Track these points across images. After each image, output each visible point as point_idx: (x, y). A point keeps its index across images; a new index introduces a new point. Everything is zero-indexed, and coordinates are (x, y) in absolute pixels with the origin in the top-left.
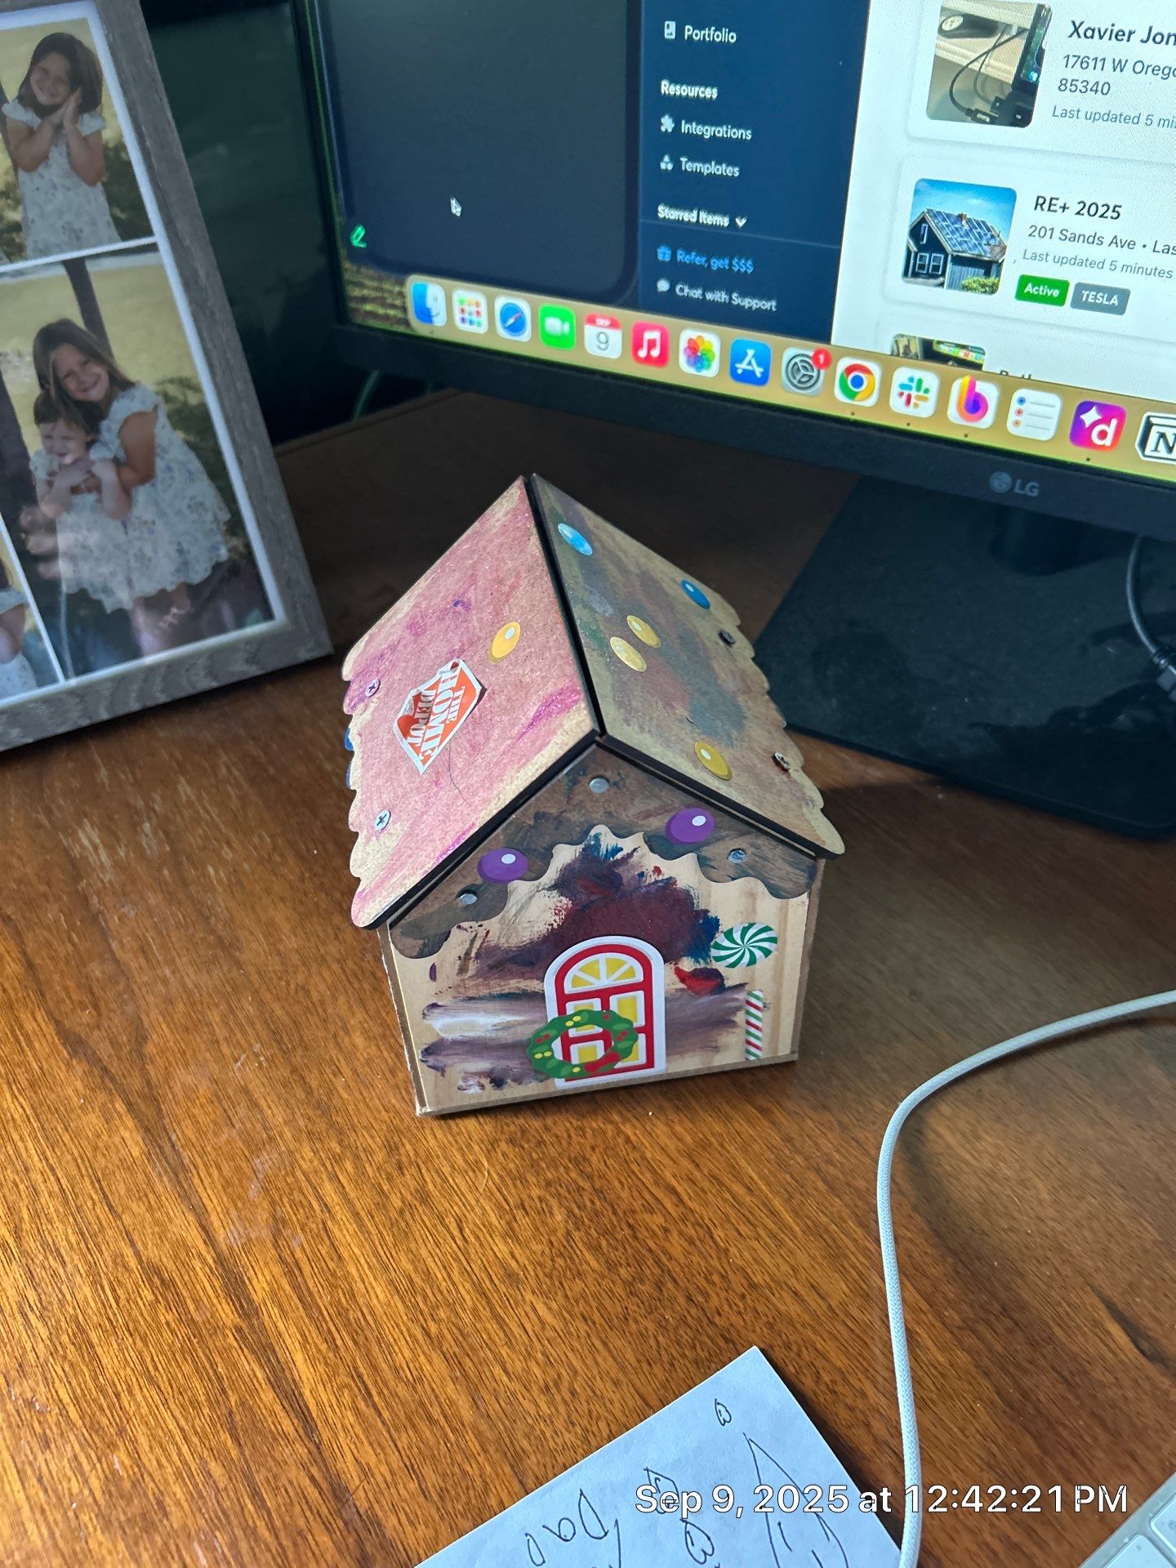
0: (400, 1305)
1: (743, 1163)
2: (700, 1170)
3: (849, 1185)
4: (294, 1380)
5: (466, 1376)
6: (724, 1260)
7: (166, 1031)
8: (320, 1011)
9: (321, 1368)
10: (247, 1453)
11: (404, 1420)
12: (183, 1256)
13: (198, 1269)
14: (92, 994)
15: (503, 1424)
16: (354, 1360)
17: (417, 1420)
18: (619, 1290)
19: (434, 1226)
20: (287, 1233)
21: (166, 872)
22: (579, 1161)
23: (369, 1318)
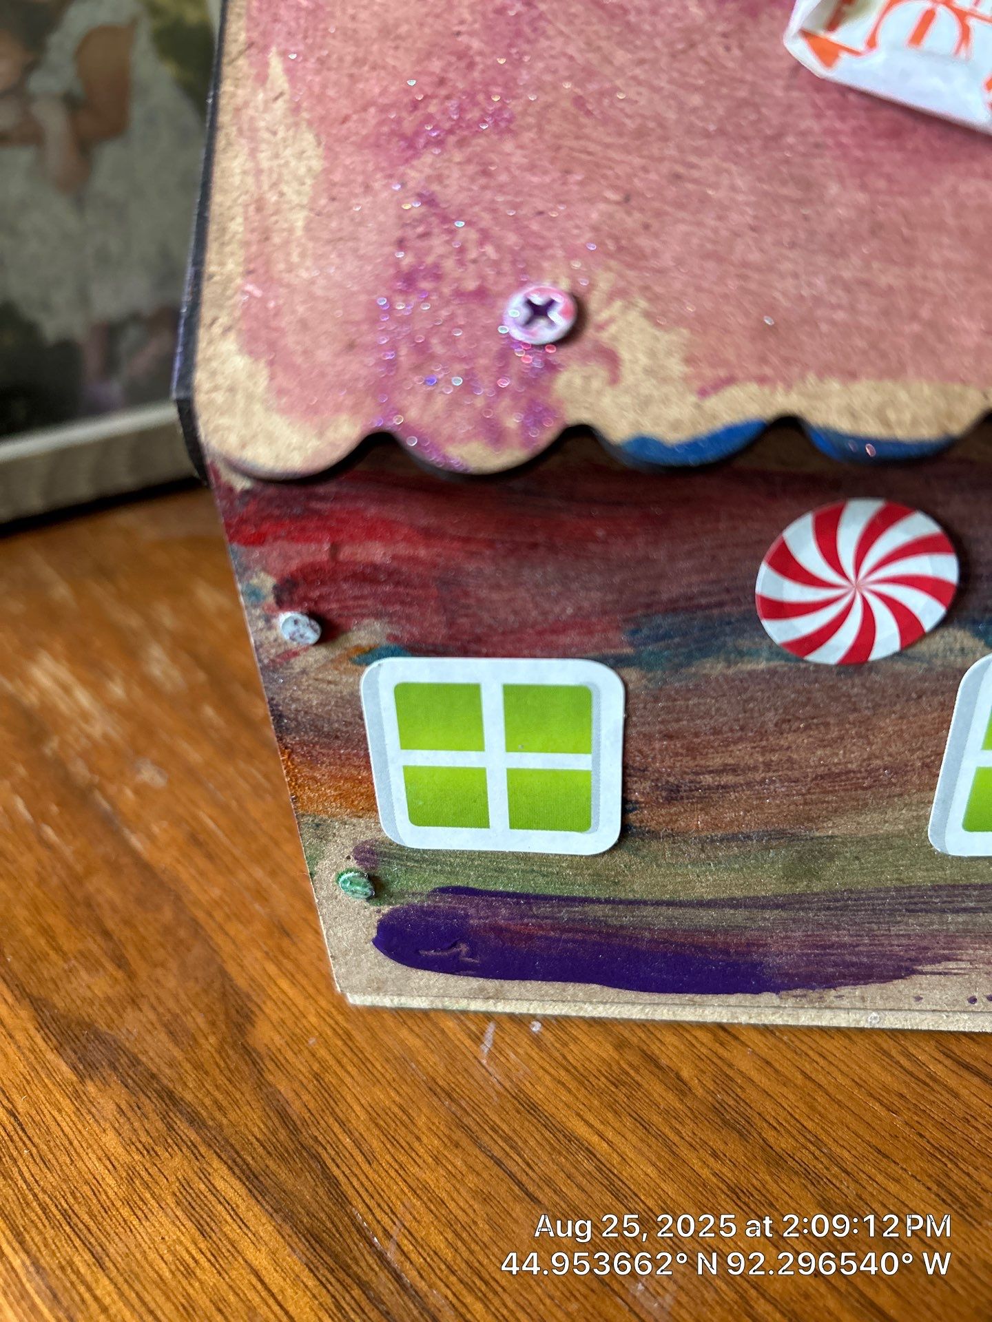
7: (291, 992)
14: (107, 934)
21: (209, 711)
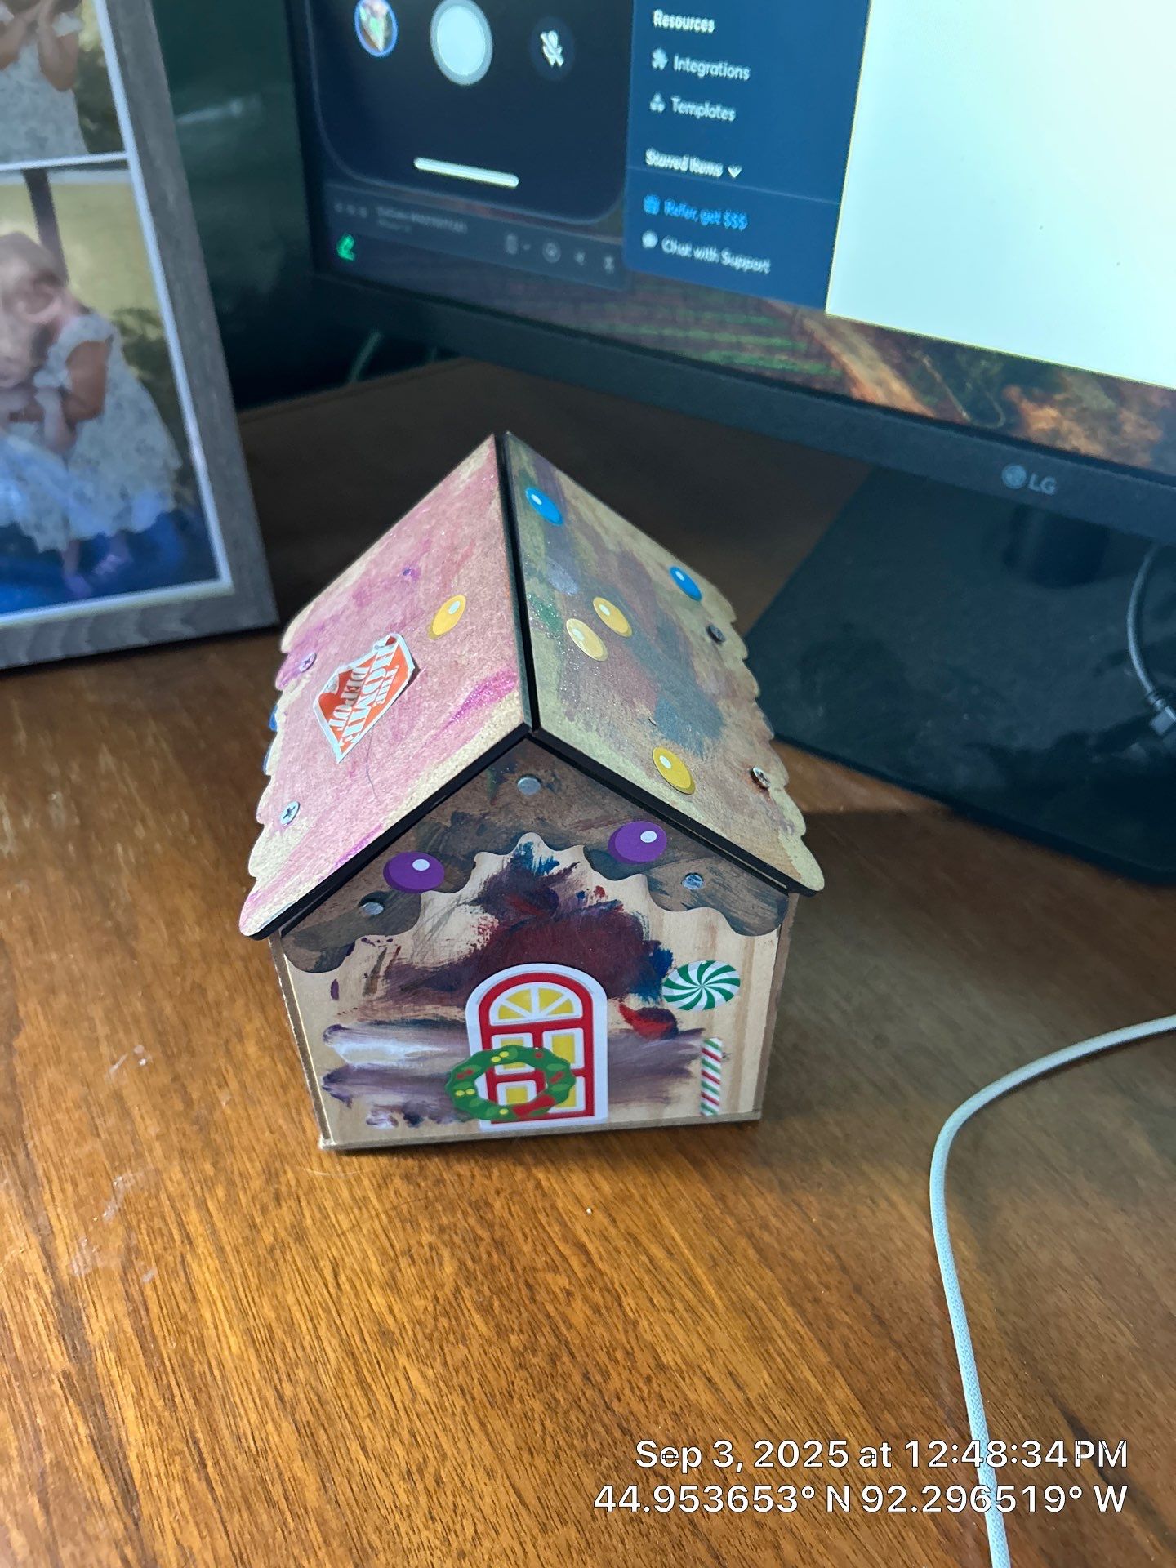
0: (254, 1359)
1: (666, 1222)
2: (617, 1227)
3: (784, 1255)
4: (120, 1440)
5: (317, 1451)
6: (631, 1333)
7: (43, 1022)
8: (215, 1012)
9: (153, 1428)
10: (55, 1522)
11: (240, 1500)
12: (18, 1284)
13: (32, 1301)
15: (353, 1513)
16: (191, 1423)
17: (253, 1500)
18: (507, 1361)
19: (307, 1269)
20: (139, 1264)
22: (480, 1206)
23: (216, 1372)
